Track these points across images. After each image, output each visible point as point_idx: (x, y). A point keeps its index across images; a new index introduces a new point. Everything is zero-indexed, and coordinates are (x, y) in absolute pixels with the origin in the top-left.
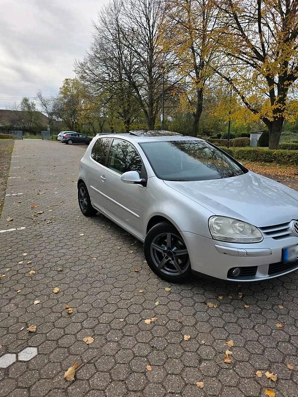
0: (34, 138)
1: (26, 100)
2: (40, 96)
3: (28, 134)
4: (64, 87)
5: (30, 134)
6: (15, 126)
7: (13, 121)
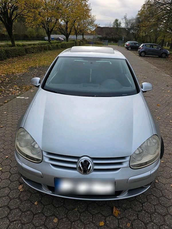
0: (115, 45)
1: (117, 20)
2: (125, 18)
3: (112, 42)
4: (141, 10)
5: (114, 42)
6: (108, 37)
7: (107, 34)
